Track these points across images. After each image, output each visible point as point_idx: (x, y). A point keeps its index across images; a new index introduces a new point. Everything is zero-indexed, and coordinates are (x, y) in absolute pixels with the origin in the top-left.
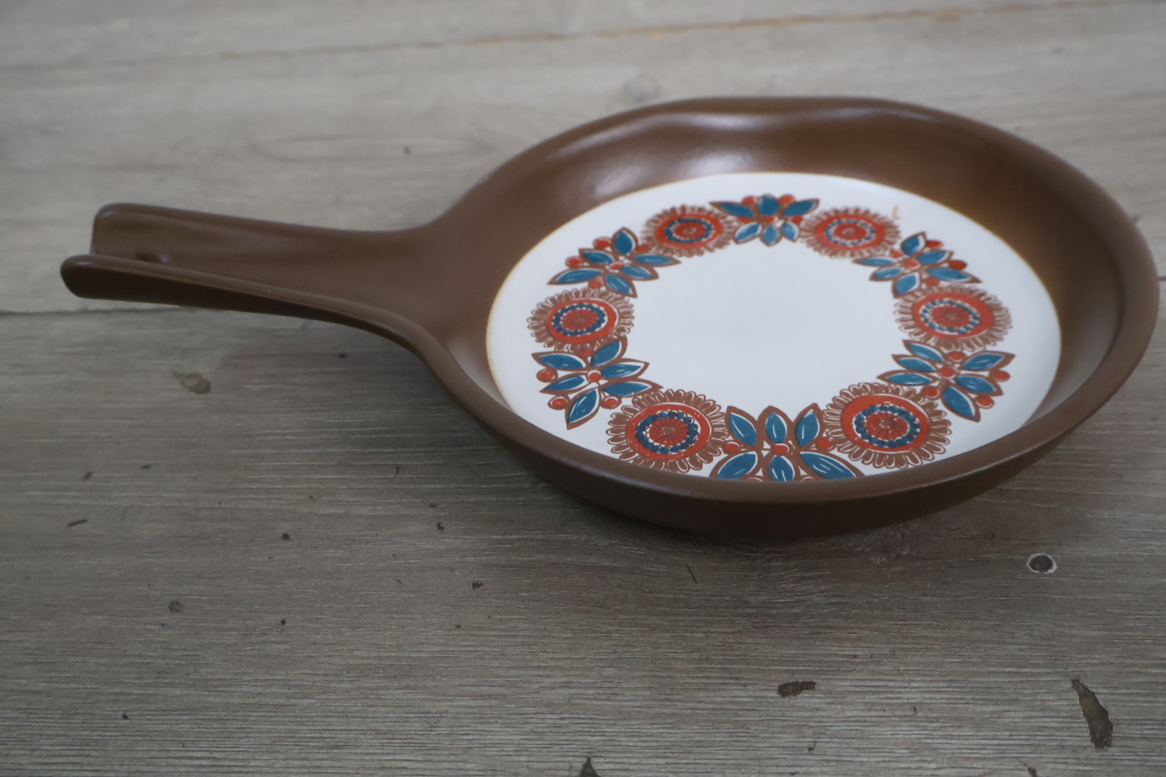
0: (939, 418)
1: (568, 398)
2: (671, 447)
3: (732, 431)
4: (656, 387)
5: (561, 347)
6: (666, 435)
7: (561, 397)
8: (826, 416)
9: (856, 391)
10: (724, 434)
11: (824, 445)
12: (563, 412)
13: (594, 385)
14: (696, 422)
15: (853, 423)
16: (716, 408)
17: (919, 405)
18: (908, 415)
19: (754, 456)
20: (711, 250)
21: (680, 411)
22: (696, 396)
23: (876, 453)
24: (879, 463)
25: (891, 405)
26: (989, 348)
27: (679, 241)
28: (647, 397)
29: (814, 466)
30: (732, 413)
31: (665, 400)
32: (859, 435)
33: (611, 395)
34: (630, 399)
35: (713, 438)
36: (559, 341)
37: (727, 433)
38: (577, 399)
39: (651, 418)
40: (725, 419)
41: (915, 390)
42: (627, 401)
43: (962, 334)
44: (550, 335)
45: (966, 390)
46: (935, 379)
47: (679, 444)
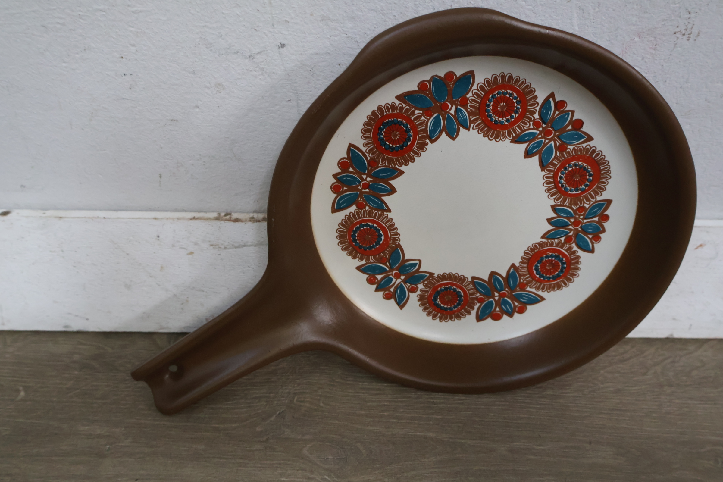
1: (390, 291)
3: (478, 291)
4: (431, 274)
5: (368, 259)
7: (387, 292)
9: (532, 250)
10: (475, 293)
11: (523, 287)
12: (393, 300)
13: (399, 281)
14: (459, 290)
15: (534, 270)
16: (466, 280)
17: (564, 250)
18: (560, 257)
19: (492, 301)
21: (449, 286)
22: (454, 275)
23: (547, 284)
24: (549, 290)
25: (550, 254)
28: (429, 281)
31: (438, 281)
32: (538, 276)
33: (411, 284)
34: (422, 284)
35: (470, 297)
36: (365, 255)
38: (395, 290)
39: (437, 293)
40: (472, 284)
41: (561, 240)
42: (421, 286)
44: (357, 252)
45: (586, 233)
46: (571, 230)
47: (456, 304)
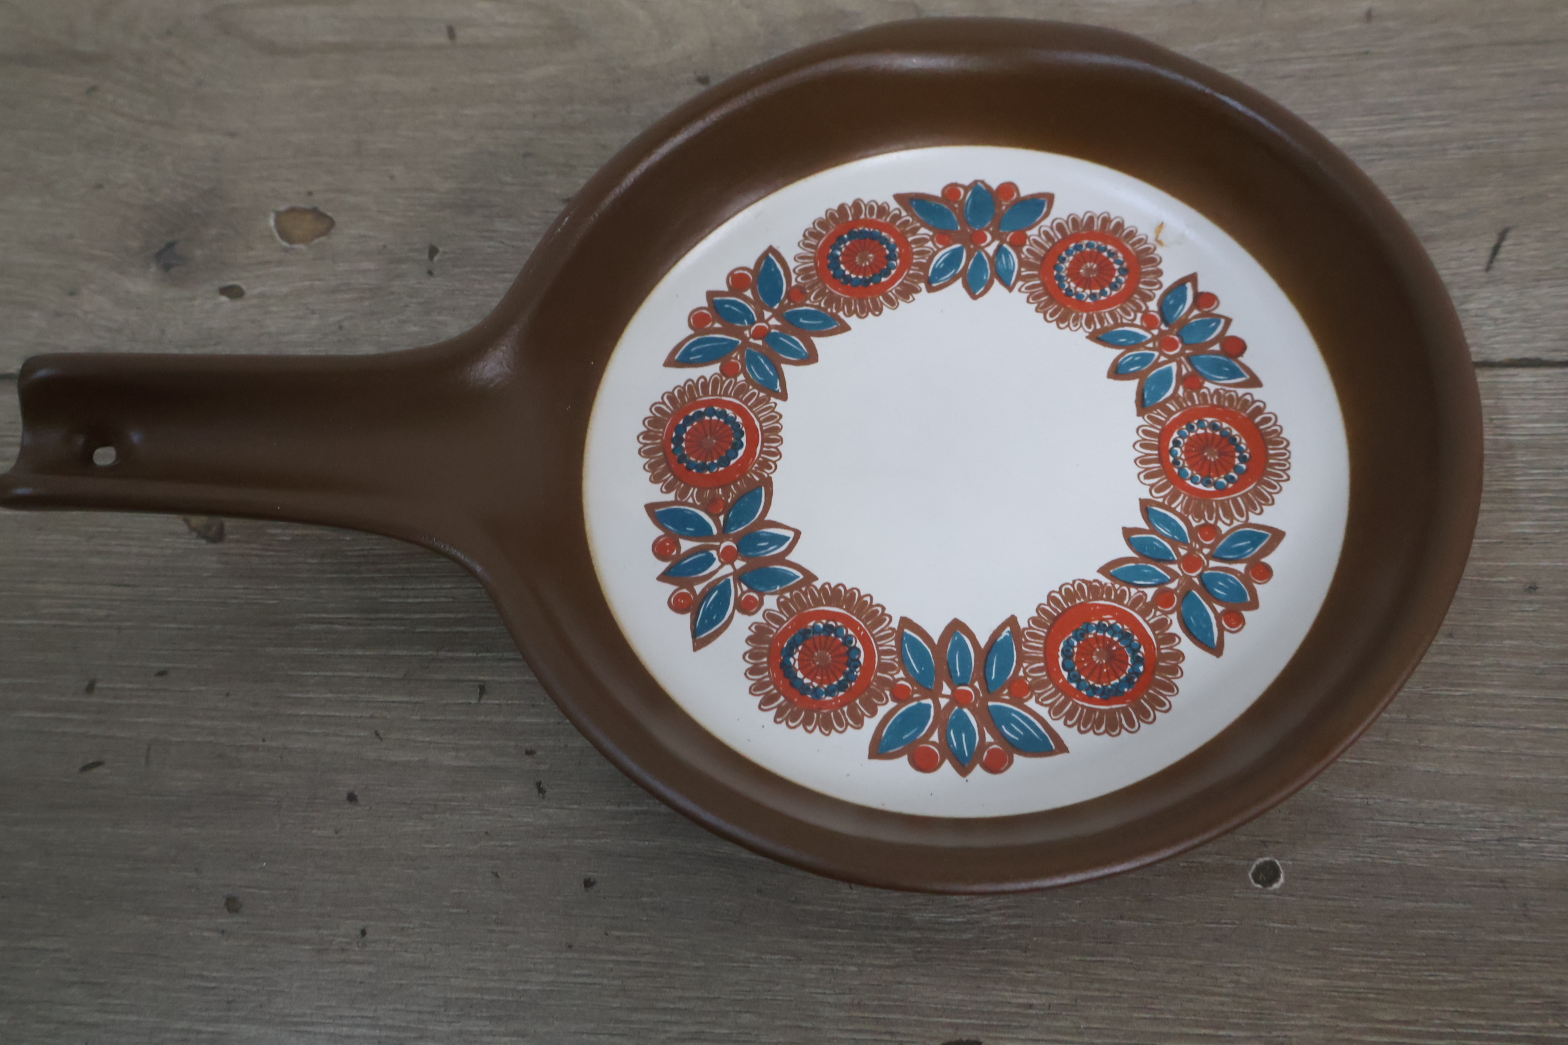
0: (1171, 648)
2: (826, 686)
6: (819, 666)
8: (1027, 641)
20: (893, 304)
26: (1254, 519)
27: (848, 279)
29: (1003, 727)
30: (906, 631)
37: (897, 665)
43: (1222, 490)
